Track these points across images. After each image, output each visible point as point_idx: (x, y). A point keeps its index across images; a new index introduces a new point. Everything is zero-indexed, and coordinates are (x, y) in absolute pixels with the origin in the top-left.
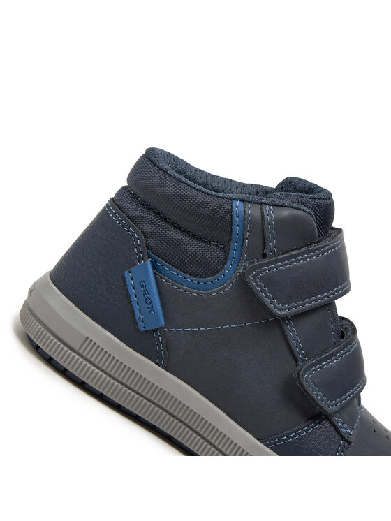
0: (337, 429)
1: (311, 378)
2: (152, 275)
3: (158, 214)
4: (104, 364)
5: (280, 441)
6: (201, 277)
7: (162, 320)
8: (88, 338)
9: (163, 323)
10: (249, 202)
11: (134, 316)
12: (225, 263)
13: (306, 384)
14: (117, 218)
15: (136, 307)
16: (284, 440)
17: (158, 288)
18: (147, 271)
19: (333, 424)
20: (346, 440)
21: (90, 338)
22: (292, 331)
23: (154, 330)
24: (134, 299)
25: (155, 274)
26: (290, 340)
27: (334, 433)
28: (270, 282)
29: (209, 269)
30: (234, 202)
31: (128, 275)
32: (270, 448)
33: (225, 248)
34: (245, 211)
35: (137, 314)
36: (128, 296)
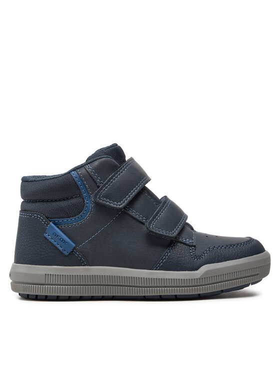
0: (184, 244)
1: (155, 227)
2: (56, 228)
3: (43, 201)
4: (60, 281)
5: (160, 264)
6: (78, 214)
7: (73, 244)
8: (46, 274)
9: (74, 245)
10: (77, 169)
11: (60, 250)
12: (84, 201)
13: (154, 230)
14: (26, 215)
15: (58, 246)
16: (162, 262)
17: (63, 232)
18: (53, 228)
19: (181, 243)
20: (192, 246)
21: (47, 274)
22: (133, 213)
23: (72, 252)
24: (55, 243)
25: (58, 227)
26: (135, 216)
27: (184, 246)
28: (107, 196)
29: (79, 208)
30: (71, 173)
31: (46, 235)
32: (158, 270)
33: (80, 196)
34: (78, 173)
35: (61, 249)
36: (52, 244)
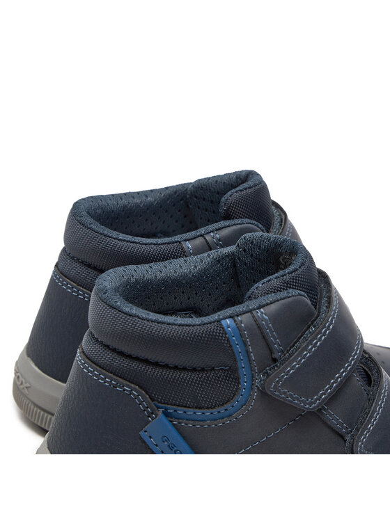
2: (168, 424)
6: (219, 406)
10: (238, 316)
12: (239, 383)
25: (171, 421)
30: (223, 322)
31: (145, 435)
33: (232, 368)
34: (238, 327)
